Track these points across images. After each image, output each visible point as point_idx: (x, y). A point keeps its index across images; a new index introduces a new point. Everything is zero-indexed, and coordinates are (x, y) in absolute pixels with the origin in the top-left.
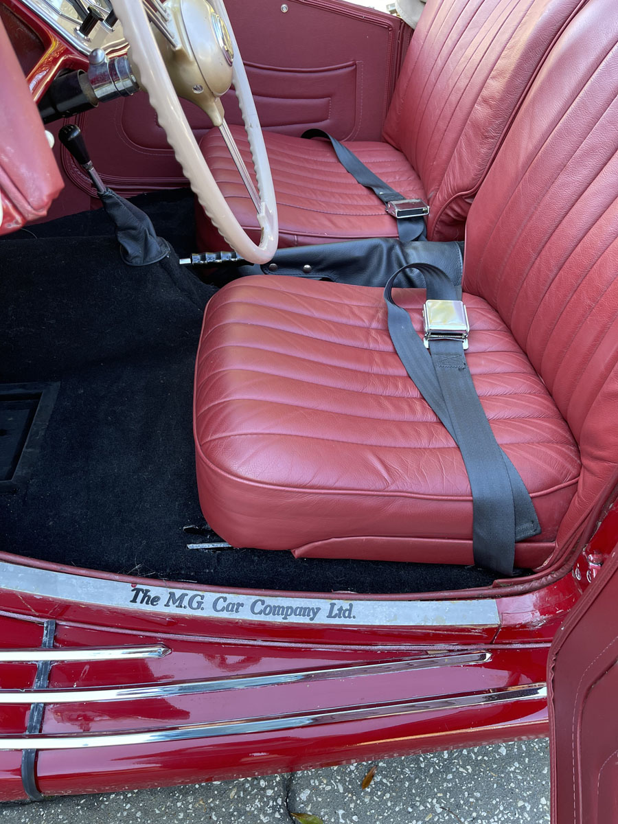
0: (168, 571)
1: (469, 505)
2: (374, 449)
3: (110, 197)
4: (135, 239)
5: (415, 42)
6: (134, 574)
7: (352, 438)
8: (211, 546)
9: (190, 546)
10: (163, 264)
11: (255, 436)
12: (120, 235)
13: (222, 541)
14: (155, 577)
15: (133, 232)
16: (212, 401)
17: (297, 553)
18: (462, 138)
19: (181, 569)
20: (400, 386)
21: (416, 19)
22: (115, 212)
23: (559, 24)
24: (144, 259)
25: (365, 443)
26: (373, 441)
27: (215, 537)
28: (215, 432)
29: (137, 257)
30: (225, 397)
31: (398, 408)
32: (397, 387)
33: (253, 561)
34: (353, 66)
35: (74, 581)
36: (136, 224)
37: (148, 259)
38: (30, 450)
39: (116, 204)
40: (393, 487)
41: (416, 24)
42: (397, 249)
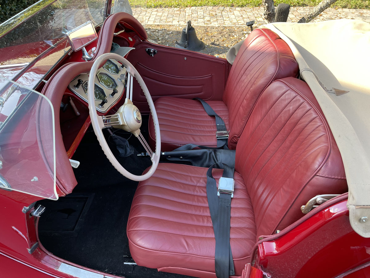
0: (117, 271)
1: (214, 260)
2: (185, 237)
3: (114, 137)
4: (122, 148)
5: (232, 71)
6: (105, 272)
7: (178, 232)
8: (131, 264)
9: (125, 263)
10: (132, 156)
11: (144, 231)
12: (117, 147)
13: (135, 262)
14: (112, 274)
15: (122, 146)
16: (133, 216)
17: (159, 270)
18: (237, 116)
19: (121, 271)
20: (202, 211)
21: (233, 62)
22: (116, 141)
23: (262, 89)
24: (125, 155)
25: (182, 234)
26: (186, 233)
27: (133, 261)
28: (132, 228)
29: (123, 154)
30: (137, 215)
31: (198, 220)
32: (200, 211)
33: (145, 270)
34: (211, 75)
35: (86, 272)
36: (123, 144)
37: (126, 155)
38: (81, 220)
39: (116, 139)
40: (188, 252)
41: (233, 63)
42: (213, 153)
